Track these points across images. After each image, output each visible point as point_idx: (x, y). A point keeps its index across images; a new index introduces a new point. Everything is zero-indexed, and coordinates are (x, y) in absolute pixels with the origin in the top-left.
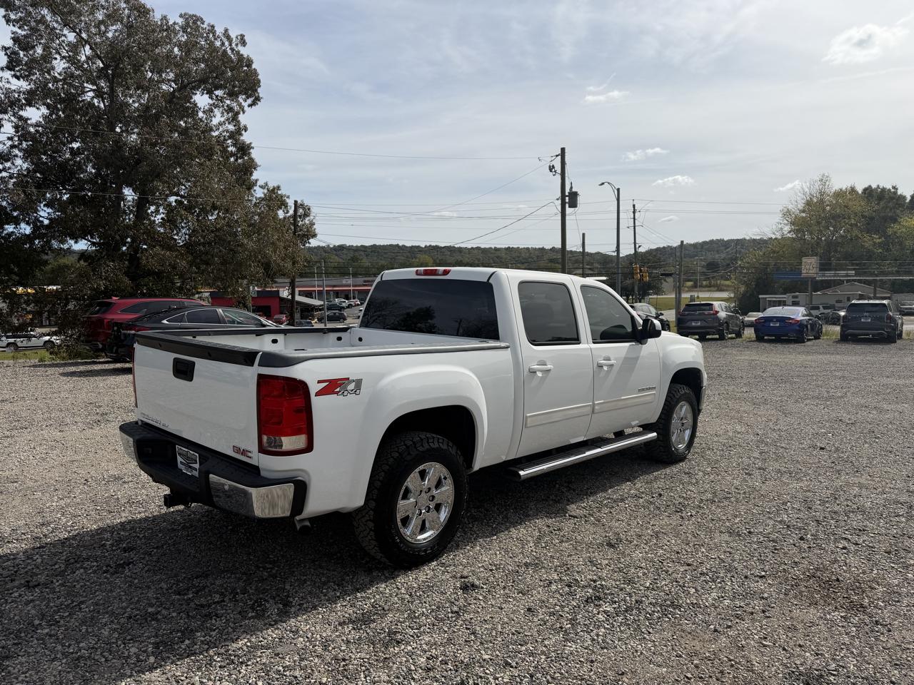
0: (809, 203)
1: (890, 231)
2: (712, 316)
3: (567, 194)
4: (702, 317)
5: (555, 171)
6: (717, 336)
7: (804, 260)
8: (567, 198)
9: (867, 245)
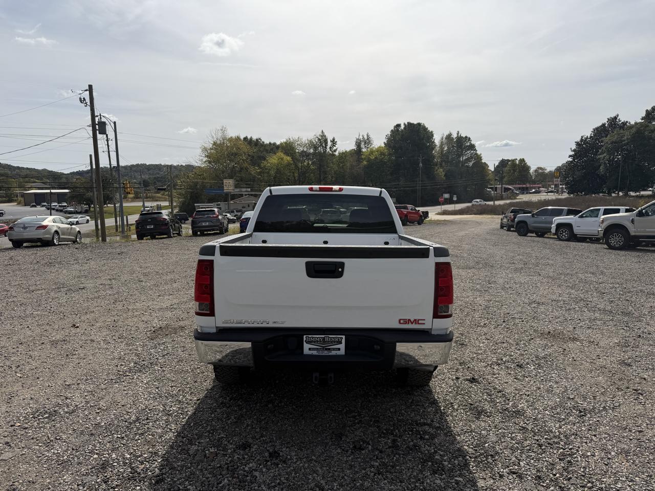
0: (215, 144)
1: (262, 165)
2: (216, 218)
3: (97, 123)
4: (209, 219)
5: (86, 103)
6: (218, 232)
7: (225, 181)
8: (97, 126)
9: (253, 173)
